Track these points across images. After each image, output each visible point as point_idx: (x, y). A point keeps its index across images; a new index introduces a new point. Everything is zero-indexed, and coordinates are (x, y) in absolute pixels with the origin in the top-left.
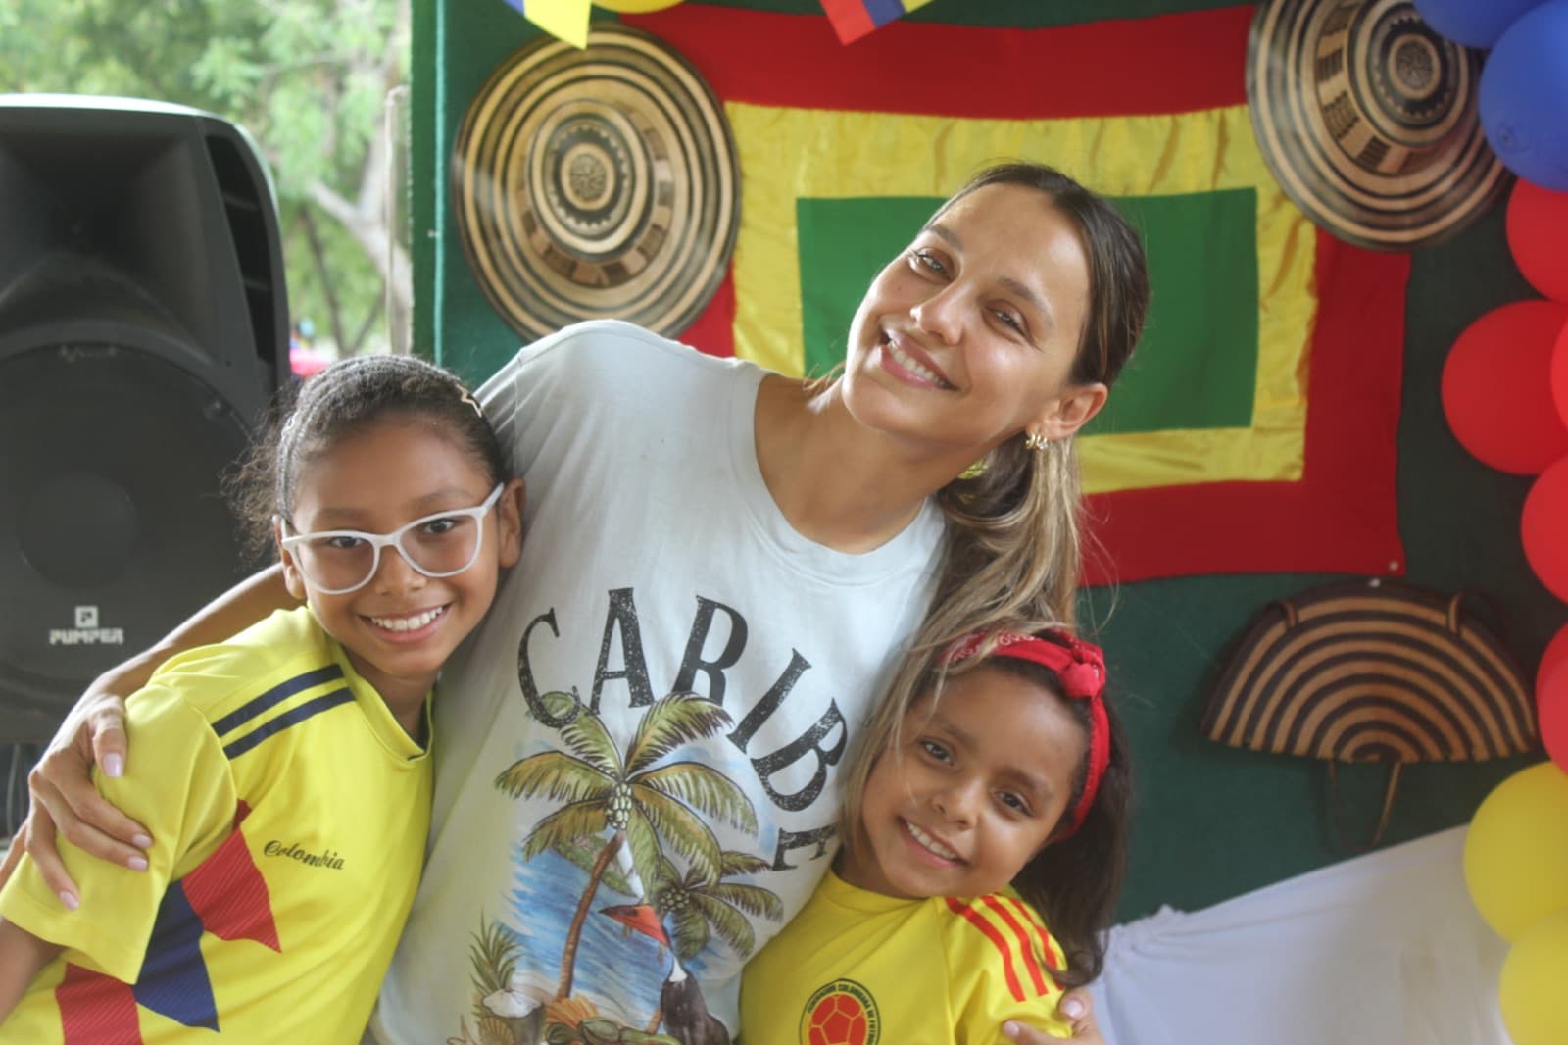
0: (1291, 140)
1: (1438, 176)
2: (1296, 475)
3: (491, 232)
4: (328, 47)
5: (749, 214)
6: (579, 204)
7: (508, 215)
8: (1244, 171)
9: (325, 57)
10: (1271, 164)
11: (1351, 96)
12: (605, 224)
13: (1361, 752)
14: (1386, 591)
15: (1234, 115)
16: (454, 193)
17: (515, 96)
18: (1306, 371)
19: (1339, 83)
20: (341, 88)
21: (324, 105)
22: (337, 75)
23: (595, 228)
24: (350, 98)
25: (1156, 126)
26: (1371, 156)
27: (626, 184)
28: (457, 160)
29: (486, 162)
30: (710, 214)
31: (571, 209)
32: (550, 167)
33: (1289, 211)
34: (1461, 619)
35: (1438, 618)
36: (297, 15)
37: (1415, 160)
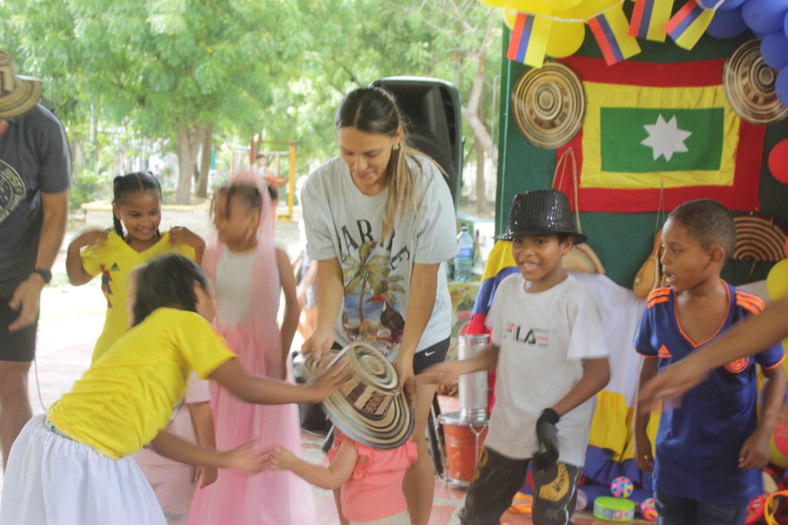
0: (735, 95)
1: (775, 106)
2: (731, 184)
3: (521, 114)
4: (458, 46)
5: (588, 111)
6: (544, 107)
7: (526, 110)
8: (721, 103)
9: (457, 49)
10: (729, 101)
11: (749, 84)
12: (551, 112)
13: (744, 257)
14: (755, 215)
15: (719, 88)
16: (511, 104)
17: (528, 79)
18: (735, 157)
19: (746, 80)
20: (462, 61)
21: (456, 68)
22: (461, 56)
23: (548, 113)
24: (465, 66)
25: (698, 90)
26: (755, 99)
27: (556, 102)
28: (513, 95)
29: (520, 96)
30: (578, 110)
31: (542, 108)
32: (537, 98)
33: (733, 114)
34: (774, 223)
35: (768, 223)
36: (447, 33)
37: (767, 101)
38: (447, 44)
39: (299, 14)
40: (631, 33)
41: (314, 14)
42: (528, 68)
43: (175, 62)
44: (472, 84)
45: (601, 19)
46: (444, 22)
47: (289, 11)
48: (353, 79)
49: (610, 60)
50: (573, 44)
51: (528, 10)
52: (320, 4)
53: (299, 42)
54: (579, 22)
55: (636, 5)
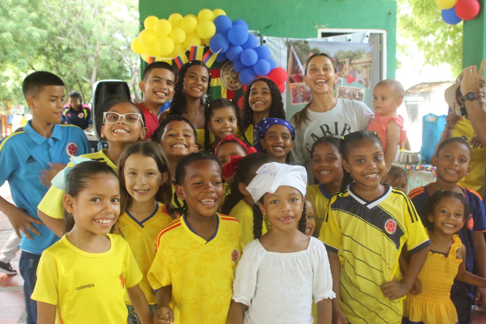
0: (224, 81)
1: (238, 84)
4: (85, 53)
8: (220, 84)
9: (84, 55)
10: (223, 84)
15: (219, 79)
19: (228, 76)
20: (87, 60)
21: (84, 63)
26: (231, 82)
33: (224, 87)
36: (79, 48)
37: (235, 83)
38: (80, 53)
39: (14, 43)
41: (21, 43)
46: (77, 44)
47: (9, 42)
48: (33, 69)
52: (23, 38)
53: (15, 55)
54: (171, 59)
55: (191, 53)
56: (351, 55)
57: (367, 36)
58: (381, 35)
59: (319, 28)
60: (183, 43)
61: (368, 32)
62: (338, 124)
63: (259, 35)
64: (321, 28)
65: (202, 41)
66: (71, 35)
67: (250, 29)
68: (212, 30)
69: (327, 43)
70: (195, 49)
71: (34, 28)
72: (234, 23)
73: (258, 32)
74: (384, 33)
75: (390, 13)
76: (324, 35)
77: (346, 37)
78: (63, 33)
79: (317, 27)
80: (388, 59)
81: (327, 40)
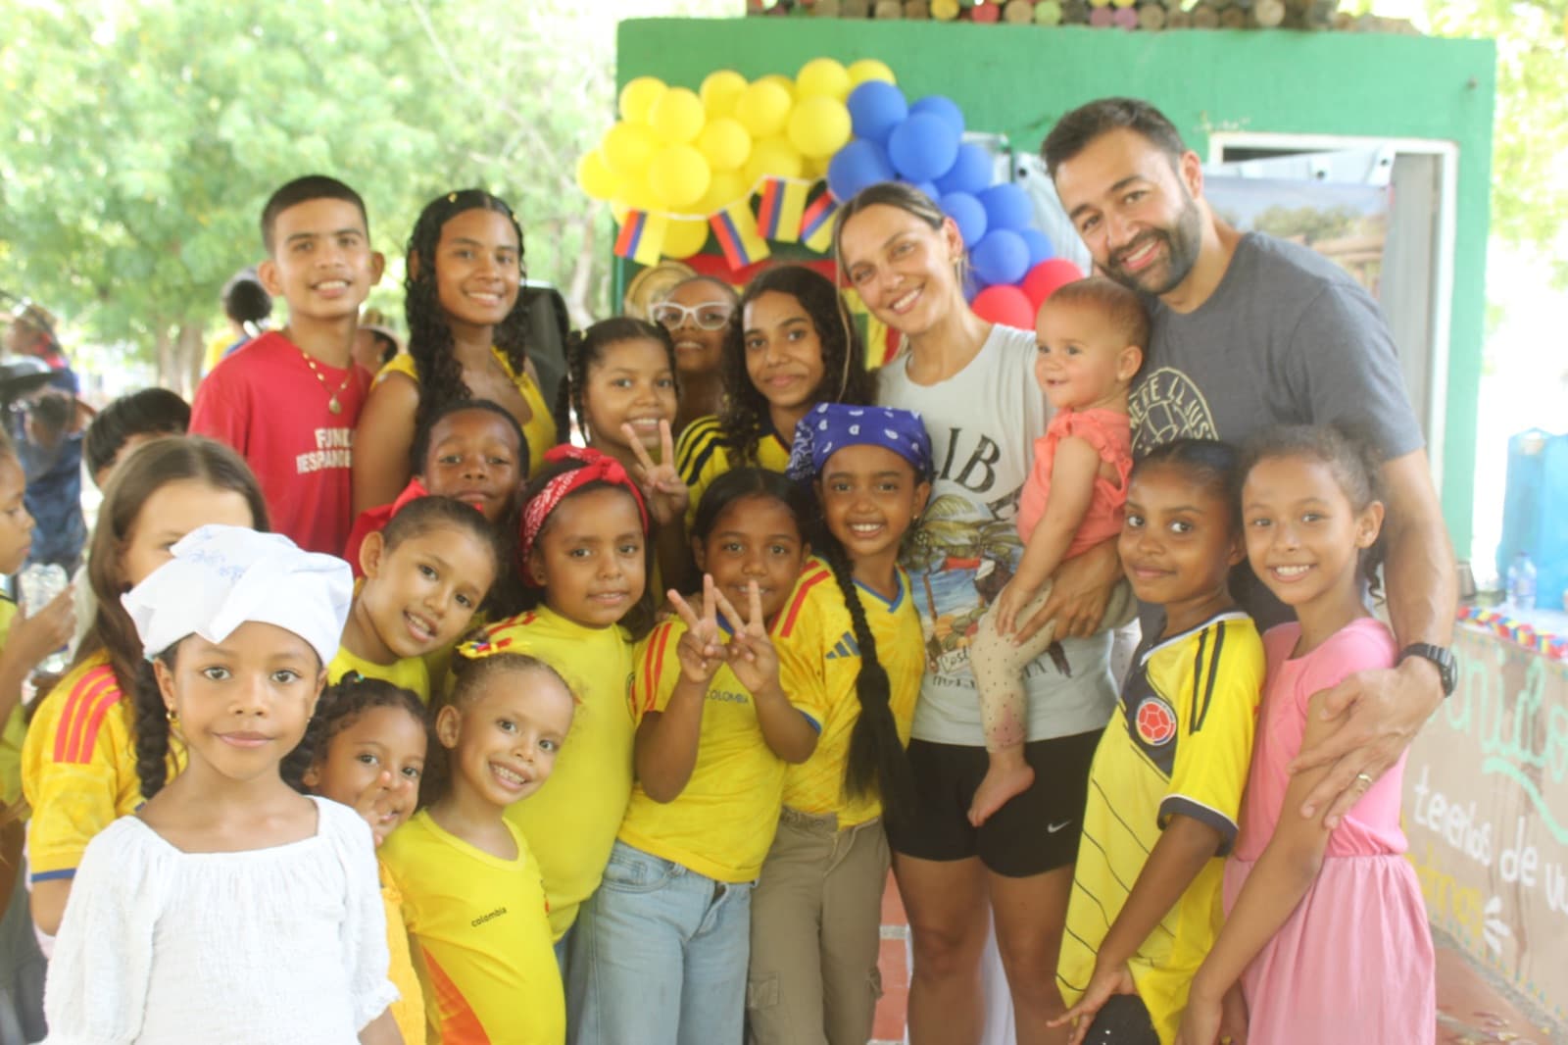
38: (539, 208)
40: (760, 233)
42: (641, 267)
43: (153, 238)
44: (575, 263)
45: (724, 217)
49: (735, 264)
50: (694, 243)
51: (641, 206)
54: (700, 219)
55: (765, 200)
56: (1311, 224)
57: (1384, 162)
58: (1436, 158)
59: (1214, 130)
60: (742, 169)
61: (1390, 147)
62: (961, 436)
63: (1007, 150)
64: (1222, 130)
65: (807, 165)
66: (515, 149)
67: (969, 128)
68: (835, 128)
69: (1240, 182)
70: (778, 188)
71: (399, 126)
72: (915, 109)
73: (1004, 140)
74: (1449, 152)
75: (1471, 85)
76: (1233, 155)
77: (1309, 166)
78: (496, 143)
79: (1208, 126)
80: (1459, 244)
81: (1239, 171)
